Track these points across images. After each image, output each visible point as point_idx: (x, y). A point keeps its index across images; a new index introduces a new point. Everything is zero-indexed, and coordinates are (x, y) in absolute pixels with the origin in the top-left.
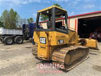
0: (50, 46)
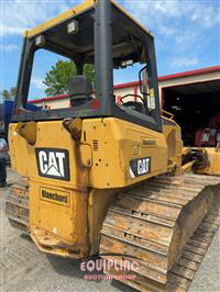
0: (90, 188)
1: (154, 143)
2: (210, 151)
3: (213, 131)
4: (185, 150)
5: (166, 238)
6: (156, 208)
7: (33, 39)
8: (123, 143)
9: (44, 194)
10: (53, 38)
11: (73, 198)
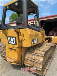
1: (38, 35)
2: (52, 37)
3: (53, 32)
4: (46, 37)
5: (41, 59)
6: (39, 52)
7: (6, 7)
8: (30, 35)
9: (10, 49)
10: (11, 7)
11: (17, 49)
